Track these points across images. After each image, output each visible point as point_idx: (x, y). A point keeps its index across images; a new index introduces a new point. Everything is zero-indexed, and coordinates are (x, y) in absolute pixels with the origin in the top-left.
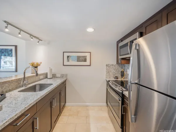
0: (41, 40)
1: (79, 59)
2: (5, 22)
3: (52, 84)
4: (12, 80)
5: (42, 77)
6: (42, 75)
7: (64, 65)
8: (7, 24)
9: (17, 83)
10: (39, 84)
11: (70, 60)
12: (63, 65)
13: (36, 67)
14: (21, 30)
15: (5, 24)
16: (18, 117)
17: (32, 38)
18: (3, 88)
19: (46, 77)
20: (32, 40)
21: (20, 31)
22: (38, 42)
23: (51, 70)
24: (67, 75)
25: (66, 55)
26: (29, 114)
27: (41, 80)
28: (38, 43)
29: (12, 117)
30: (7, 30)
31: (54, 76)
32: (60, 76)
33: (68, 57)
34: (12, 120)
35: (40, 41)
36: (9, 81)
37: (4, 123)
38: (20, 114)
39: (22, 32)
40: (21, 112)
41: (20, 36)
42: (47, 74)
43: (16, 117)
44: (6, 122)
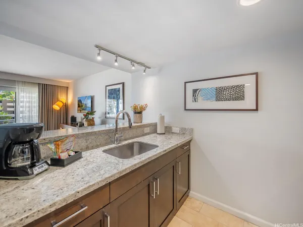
0: (149, 68)
1: (220, 95)
2: (97, 46)
3: (157, 146)
4: (99, 131)
5: (147, 130)
6: (148, 127)
7: (187, 108)
8: (100, 50)
9: (107, 137)
10: (139, 142)
11: (200, 98)
12: (185, 110)
13: (140, 113)
14: (118, 55)
15: (97, 50)
16: (57, 210)
17: (133, 65)
18: (88, 142)
19: (155, 131)
20: (133, 68)
21: (117, 57)
22: (145, 71)
23: (162, 118)
24: (192, 130)
25: (190, 87)
26: (87, 207)
27: (146, 134)
28: (144, 73)
29: (43, 209)
30: (99, 58)
31: (168, 131)
32: (178, 132)
33: (195, 91)
34: (41, 215)
35: (147, 69)
36: (96, 132)
37: (22, 219)
38: (64, 204)
39: (119, 58)
40: (65, 200)
41: (116, 64)
42: (155, 125)
43: (53, 209)
44: (27, 217)
